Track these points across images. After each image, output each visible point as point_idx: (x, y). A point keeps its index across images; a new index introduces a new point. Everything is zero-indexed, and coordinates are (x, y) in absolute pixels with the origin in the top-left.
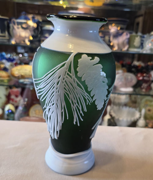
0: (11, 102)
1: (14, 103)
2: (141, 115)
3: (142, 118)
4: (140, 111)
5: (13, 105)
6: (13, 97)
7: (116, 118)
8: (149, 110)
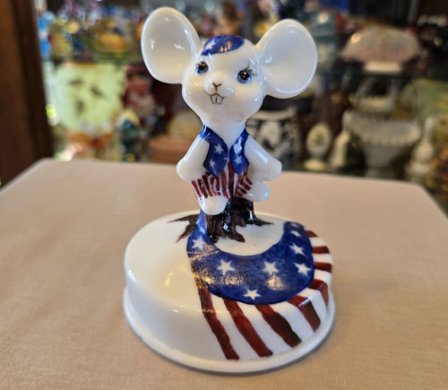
2: (423, 133)
3: (426, 140)
4: (422, 124)
6: (134, 97)
8: (443, 123)
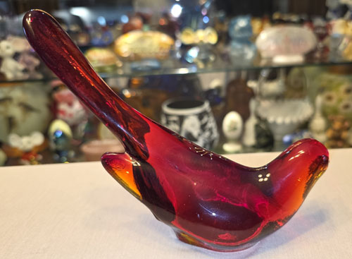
0: (61, 116)
1: (67, 118)
3: (318, 115)
5: (66, 122)
6: (63, 107)
7: (271, 119)
8: (329, 98)
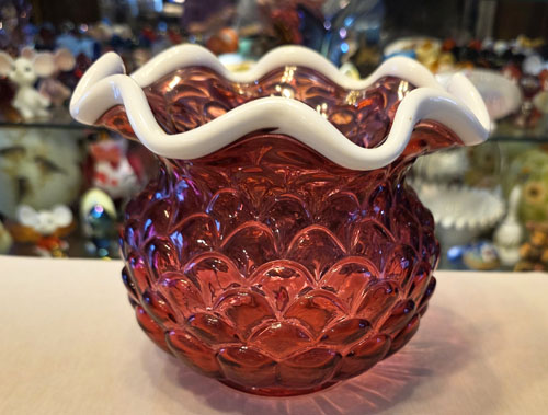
0: (98, 182)
1: (109, 187)
2: (507, 207)
3: (511, 219)
4: (506, 196)
5: (107, 193)
6: (103, 168)
8: (534, 192)
